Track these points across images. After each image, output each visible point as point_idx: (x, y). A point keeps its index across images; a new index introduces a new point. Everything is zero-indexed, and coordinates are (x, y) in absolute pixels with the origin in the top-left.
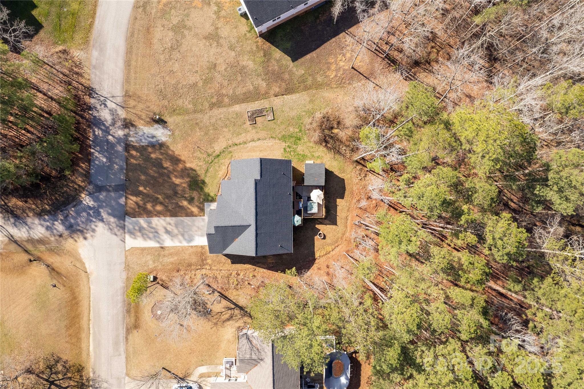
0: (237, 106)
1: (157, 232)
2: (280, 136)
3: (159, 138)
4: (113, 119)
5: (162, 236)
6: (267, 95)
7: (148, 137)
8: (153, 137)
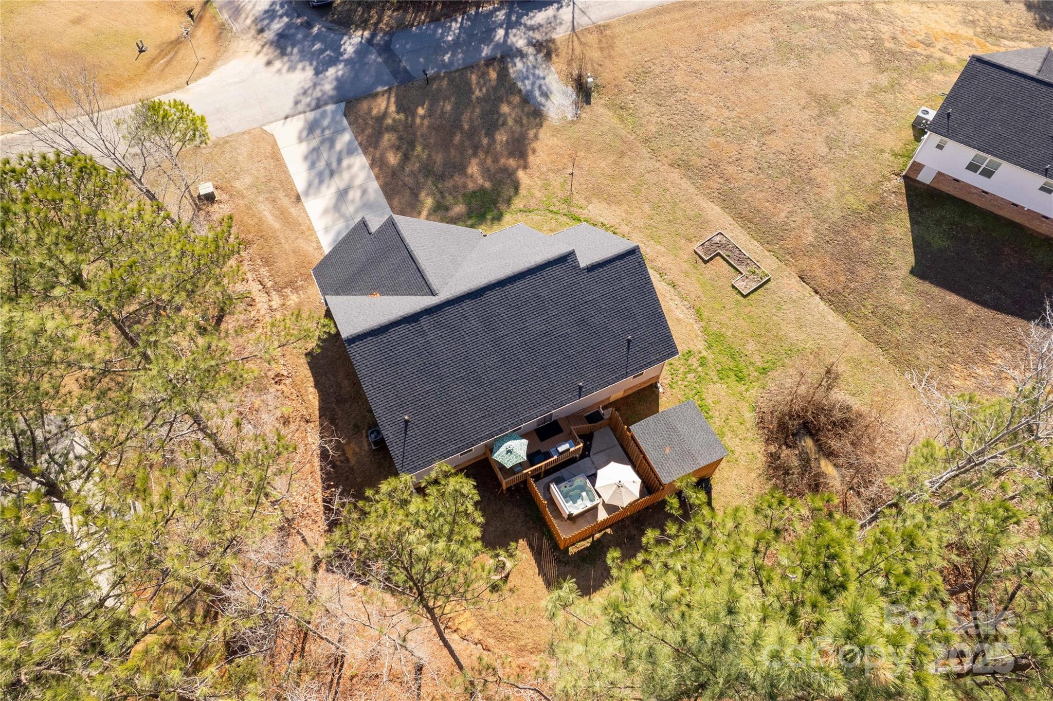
0: (718, 209)
1: (332, 174)
2: (714, 328)
3: (549, 104)
4: (540, 26)
5: (328, 187)
6: (788, 257)
7: (540, 86)
8: (546, 95)
